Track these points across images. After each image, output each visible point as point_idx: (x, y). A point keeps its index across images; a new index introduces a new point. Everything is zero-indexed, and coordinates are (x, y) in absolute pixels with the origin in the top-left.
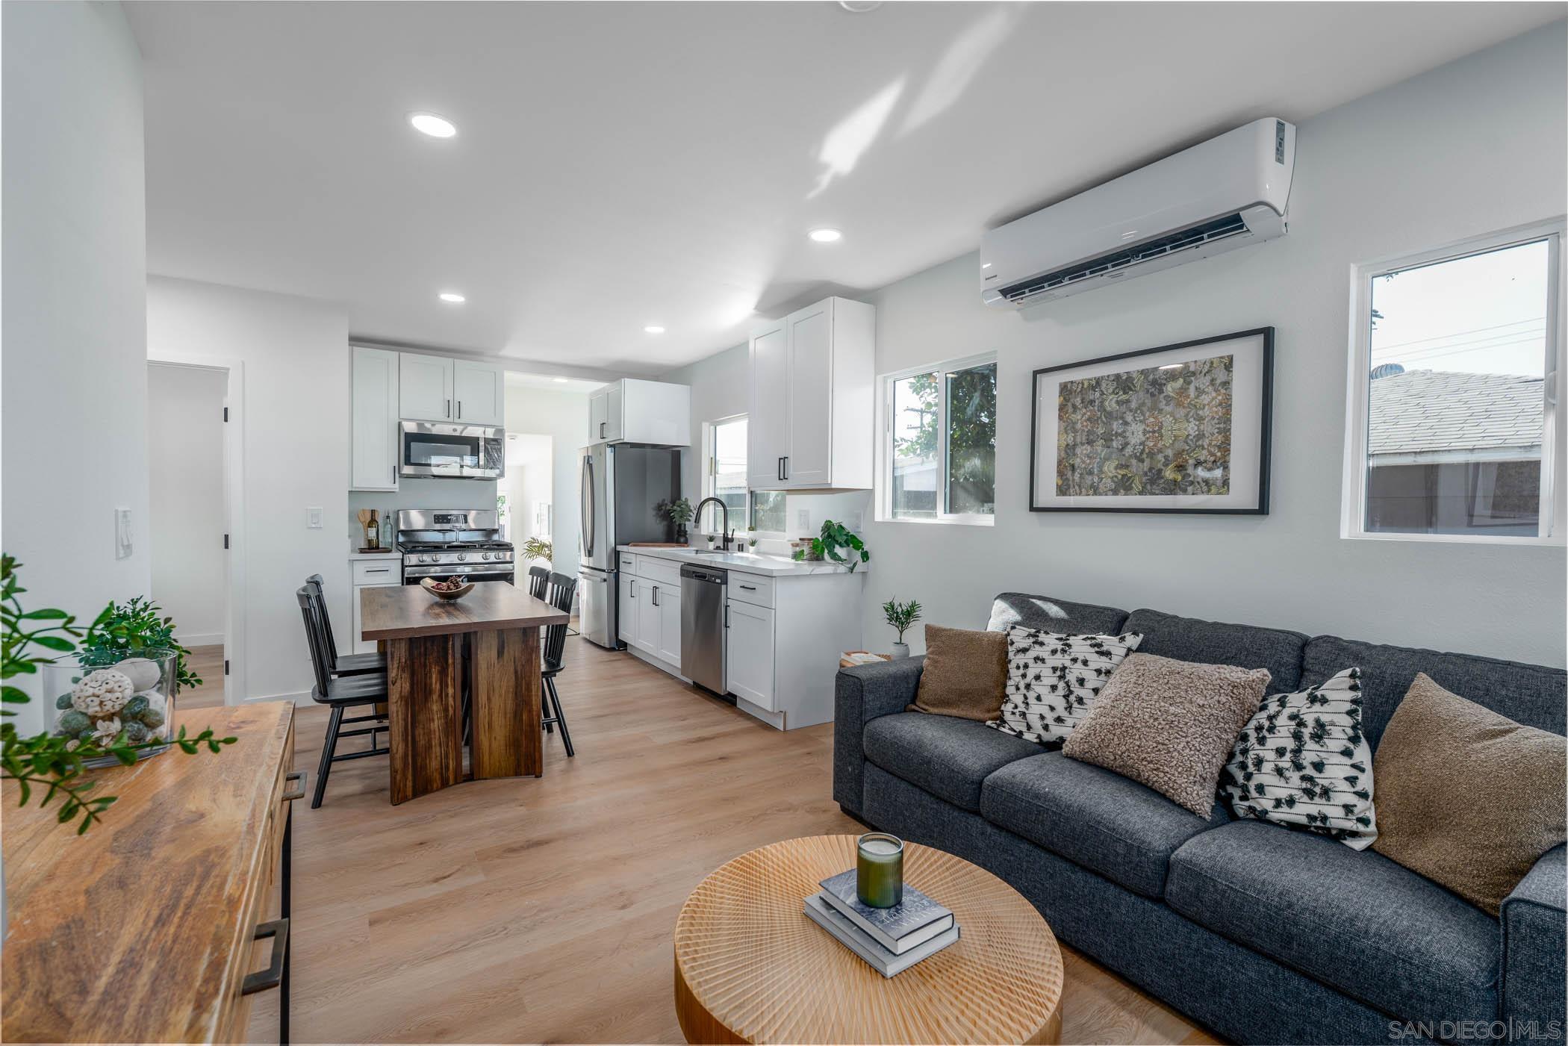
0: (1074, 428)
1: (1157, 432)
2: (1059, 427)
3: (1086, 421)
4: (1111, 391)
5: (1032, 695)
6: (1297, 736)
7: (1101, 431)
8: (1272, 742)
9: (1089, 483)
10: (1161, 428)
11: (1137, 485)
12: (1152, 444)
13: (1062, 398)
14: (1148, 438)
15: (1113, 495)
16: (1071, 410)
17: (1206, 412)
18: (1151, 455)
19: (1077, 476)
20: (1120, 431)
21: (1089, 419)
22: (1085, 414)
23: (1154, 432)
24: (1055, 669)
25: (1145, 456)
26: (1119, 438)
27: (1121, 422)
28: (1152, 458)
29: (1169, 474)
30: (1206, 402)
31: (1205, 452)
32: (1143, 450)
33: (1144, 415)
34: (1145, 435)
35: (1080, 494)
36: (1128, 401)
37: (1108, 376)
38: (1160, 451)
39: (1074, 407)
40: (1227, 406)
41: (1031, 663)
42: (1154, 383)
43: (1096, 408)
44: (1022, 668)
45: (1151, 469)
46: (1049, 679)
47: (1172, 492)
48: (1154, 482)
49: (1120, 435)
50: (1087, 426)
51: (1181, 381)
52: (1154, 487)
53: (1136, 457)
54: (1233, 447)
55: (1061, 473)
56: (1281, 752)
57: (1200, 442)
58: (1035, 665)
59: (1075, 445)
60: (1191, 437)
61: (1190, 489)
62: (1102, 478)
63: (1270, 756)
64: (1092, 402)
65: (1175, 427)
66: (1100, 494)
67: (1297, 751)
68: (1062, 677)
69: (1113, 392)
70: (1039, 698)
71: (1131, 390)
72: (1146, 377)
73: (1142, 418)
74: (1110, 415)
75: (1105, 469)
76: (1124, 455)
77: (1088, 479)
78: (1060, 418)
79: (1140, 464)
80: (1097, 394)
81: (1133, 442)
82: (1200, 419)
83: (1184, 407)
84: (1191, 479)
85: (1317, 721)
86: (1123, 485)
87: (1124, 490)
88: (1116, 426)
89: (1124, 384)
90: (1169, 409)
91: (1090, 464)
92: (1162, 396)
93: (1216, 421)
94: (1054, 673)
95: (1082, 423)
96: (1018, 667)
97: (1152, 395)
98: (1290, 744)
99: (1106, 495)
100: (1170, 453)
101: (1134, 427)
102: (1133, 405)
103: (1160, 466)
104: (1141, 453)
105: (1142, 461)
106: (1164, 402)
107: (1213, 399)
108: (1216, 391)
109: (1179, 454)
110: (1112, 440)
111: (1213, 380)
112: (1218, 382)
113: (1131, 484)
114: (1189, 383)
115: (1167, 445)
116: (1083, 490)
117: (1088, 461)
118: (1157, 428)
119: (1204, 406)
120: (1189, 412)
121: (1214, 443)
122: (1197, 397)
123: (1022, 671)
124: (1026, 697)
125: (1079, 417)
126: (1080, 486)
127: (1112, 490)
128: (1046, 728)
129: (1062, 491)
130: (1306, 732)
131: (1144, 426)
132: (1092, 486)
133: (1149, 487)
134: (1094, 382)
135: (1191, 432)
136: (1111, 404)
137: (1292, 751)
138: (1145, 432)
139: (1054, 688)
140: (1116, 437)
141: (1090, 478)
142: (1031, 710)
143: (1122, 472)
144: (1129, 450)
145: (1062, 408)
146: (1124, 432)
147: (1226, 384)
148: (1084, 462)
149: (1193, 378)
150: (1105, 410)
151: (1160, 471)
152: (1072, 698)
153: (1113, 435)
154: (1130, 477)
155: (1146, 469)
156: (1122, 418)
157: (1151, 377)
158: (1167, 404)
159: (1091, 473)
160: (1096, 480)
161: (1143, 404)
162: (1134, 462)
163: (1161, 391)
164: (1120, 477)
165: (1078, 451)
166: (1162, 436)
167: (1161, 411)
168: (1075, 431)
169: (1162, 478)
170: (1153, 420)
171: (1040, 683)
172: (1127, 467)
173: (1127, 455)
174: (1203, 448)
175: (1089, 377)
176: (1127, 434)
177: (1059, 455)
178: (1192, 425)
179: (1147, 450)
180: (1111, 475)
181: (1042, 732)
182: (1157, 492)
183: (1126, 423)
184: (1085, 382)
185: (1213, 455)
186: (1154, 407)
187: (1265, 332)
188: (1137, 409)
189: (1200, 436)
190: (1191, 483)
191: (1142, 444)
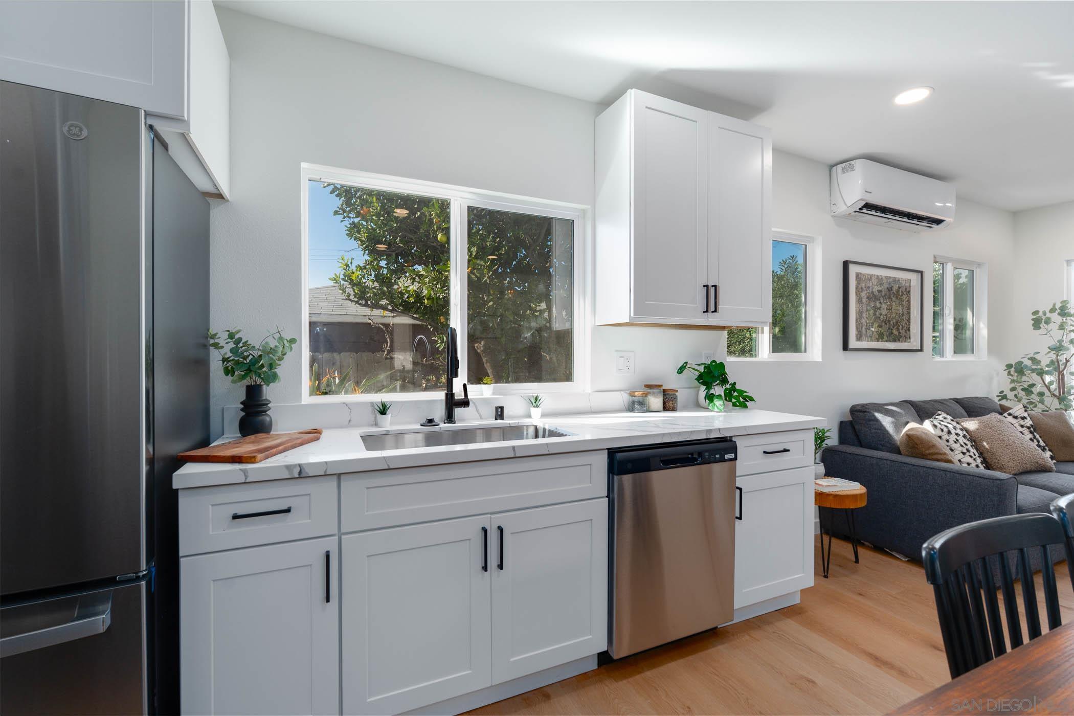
0: (862, 301)
2: (856, 299)
3: (867, 298)
4: (876, 283)
7: (872, 305)
9: (869, 334)
11: (885, 337)
12: (889, 316)
13: (857, 282)
14: (888, 313)
16: (860, 290)
17: (904, 303)
18: (889, 321)
19: (863, 330)
22: (866, 294)
25: (887, 322)
26: (879, 310)
28: (889, 323)
29: (895, 332)
31: (904, 322)
33: (887, 300)
34: (887, 311)
35: (865, 341)
37: (874, 275)
38: (892, 320)
39: (862, 290)
40: (909, 301)
42: (890, 284)
45: (889, 329)
47: (895, 341)
48: (890, 335)
50: (867, 302)
51: (898, 286)
52: (891, 338)
53: (884, 322)
54: (911, 321)
55: (857, 327)
57: (902, 317)
59: (862, 312)
61: (901, 339)
62: (873, 332)
64: (869, 288)
65: (896, 309)
66: (873, 341)
69: (876, 285)
71: (883, 286)
72: (887, 280)
73: (886, 302)
74: (875, 297)
75: (874, 327)
77: (868, 332)
78: (856, 294)
79: (886, 326)
80: (871, 284)
81: (883, 313)
82: (902, 306)
83: (898, 300)
86: (881, 336)
87: (882, 339)
88: (878, 303)
89: (880, 281)
90: (894, 299)
92: (892, 292)
93: (906, 308)
95: (865, 299)
97: (889, 290)
99: (875, 342)
100: (895, 321)
101: (883, 305)
102: (883, 294)
104: (886, 320)
105: (886, 324)
106: (892, 295)
107: (906, 298)
108: (907, 294)
109: (897, 322)
110: (876, 311)
111: (906, 289)
112: (907, 291)
113: (883, 336)
114: (900, 288)
115: (894, 317)
116: (867, 338)
117: (868, 322)
118: (891, 308)
119: (903, 300)
120: (900, 302)
121: (906, 318)
125: (863, 295)
126: (866, 336)
127: (877, 339)
129: (859, 337)
131: (886, 306)
132: (870, 336)
133: (889, 338)
134: (870, 277)
135: (900, 312)
138: (887, 309)
143: (880, 329)
144: (882, 317)
145: (857, 288)
146: (880, 307)
147: (909, 292)
148: (866, 322)
149: (901, 286)
150: (873, 294)
151: (892, 330)
153: (876, 309)
154: (883, 332)
157: (889, 281)
159: (869, 328)
160: (871, 332)
162: (884, 324)
163: (892, 290)
164: (880, 332)
165: (864, 315)
166: (892, 312)
167: (892, 299)
168: (862, 303)
169: (893, 334)
170: (889, 303)
172: (882, 326)
173: (881, 320)
174: (903, 320)
175: (868, 273)
177: (856, 316)
178: (900, 308)
179: (888, 319)
180: (876, 331)
182: (891, 340)
183: (881, 303)
184: (866, 275)
185: (906, 324)
186: (890, 298)
187: (921, 273)
188: (884, 296)
189: (903, 314)
190: (901, 336)
191: (886, 315)
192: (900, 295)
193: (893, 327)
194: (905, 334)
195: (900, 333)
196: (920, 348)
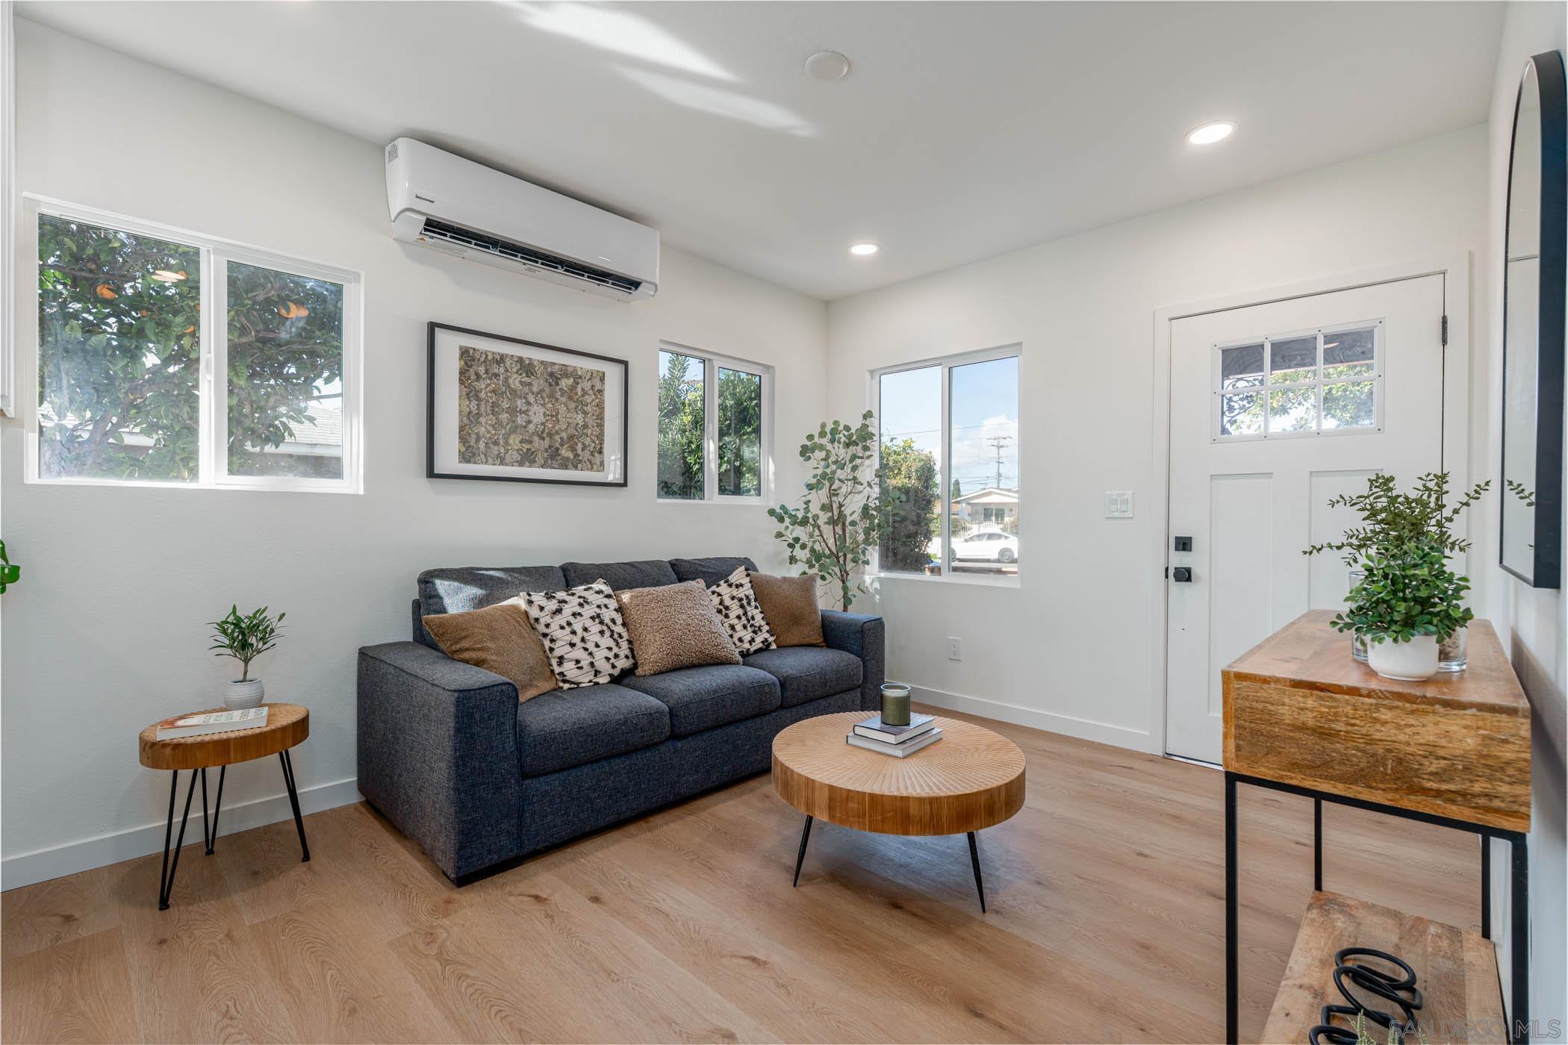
0: (477, 396)
1: (555, 416)
2: (460, 391)
3: (490, 392)
4: (515, 370)
5: (590, 646)
6: (742, 606)
7: (505, 405)
8: (733, 615)
9: (496, 453)
10: (558, 414)
11: (540, 459)
12: (551, 426)
13: (463, 363)
14: (547, 421)
15: (519, 466)
16: (473, 377)
17: (589, 409)
18: (550, 435)
19: (482, 445)
20: (523, 409)
21: (493, 391)
22: (489, 385)
23: (552, 416)
24: (593, 618)
25: (545, 435)
26: (523, 415)
27: (524, 401)
28: (551, 438)
29: (565, 452)
30: (589, 401)
31: (589, 439)
32: (544, 430)
33: (544, 400)
34: (545, 417)
35: (486, 463)
36: (530, 384)
37: (512, 356)
38: (557, 433)
39: (478, 377)
40: (600, 406)
41: (572, 619)
42: (552, 375)
43: (500, 382)
44: (566, 627)
45: (550, 447)
46: (595, 628)
47: (566, 468)
48: (553, 457)
49: (524, 412)
50: (491, 398)
51: (572, 380)
52: (554, 462)
53: (538, 435)
54: (606, 438)
55: (463, 439)
56: (739, 617)
57: (585, 431)
58: (577, 620)
59: (479, 415)
60: (579, 426)
61: (579, 465)
62: (508, 450)
63: (735, 621)
64: (496, 375)
65: (568, 415)
66: (507, 465)
67: (745, 614)
68: (601, 623)
69: (517, 372)
70: (597, 646)
71: (533, 375)
72: (546, 368)
73: (542, 402)
74: (514, 392)
75: (511, 441)
76: (528, 431)
77: (495, 449)
78: (461, 382)
79: (542, 442)
80: (502, 370)
81: (535, 421)
82: (585, 413)
83: (574, 402)
84: (580, 458)
85: (746, 595)
86: (527, 458)
87: (529, 462)
88: (520, 403)
89: (527, 368)
90: (563, 399)
91: (495, 434)
92: (558, 388)
93: (595, 417)
94: (594, 621)
95: (486, 393)
96: (562, 628)
97: (550, 385)
98: (740, 612)
99: (512, 466)
100: (564, 435)
101: (535, 408)
102: (535, 389)
103: (557, 445)
104: (542, 433)
105: (543, 439)
106: (560, 393)
107: (593, 400)
108: (595, 394)
109: (571, 437)
110: (517, 416)
111: (593, 386)
112: (596, 388)
113: (535, 458)
114: (578, 383)
115: (563, 429)
116: (489, 459)
117: (493, 432)
118: (554, 413)
119: (588, 404)
120: (578, 406)
121: (594, 433)
122: (583, 396)
123: (568, 630)
124: (586, 649)
125: (483, 387)
126: (485, 455)
127: (518, 462)
128: (614, 666)
129: (466, 457)
130: (745, 602)
131: (543, 410)
132: (498, 456)
133: (549, 462)
134: (498, 357)
135: (579, 422)
136: (515, 381)
137: (744, 615)
138: (545, 414)
139: (602, 632)
140: (521, 414)
141: (496, 448)
142: (597, 658)
143: (526, 446)
144: (531, 427)
145: (462, 373)
146: (527, 410)
147: (601, 391)
148: (489, 432)
149: (580, 381)
150: (509, 387)
151: (557, 449)
152: (616, 636)
153: (517, 412)
154: (534, 452)
155: (547, 447)
156: (525, 398)
157: (549, 370)
158: (562, 396)
159: (496, 443)
160: (502, 450)
161: (543, 390)
162: (536, 438)
163: (557, 384)
164: (525, 450)
165: (483, 420)
166: (559, 421)
167: (557, 400)
168: (479, 399)
169: (559, 455)
170: (551, 406)
171: (590, 633)
172: (531, 442)
173: (530, 432)
174: (587, 436)
175: (495, 350)
176: (530, 413)
177: (461, 421)
178: (579, 416)
179: (547, 431)
180: (517, 448)
181: (611, 671)
182: (556, 466)
183: (529, 404)
184: (489, 354)
185: (593, 442)
186: (552, 396)
187: (625, 363)
188: (538, 393)
189: (586, 426)
190: (580, 461)
191: (543, 424)
192: (579, 394)
193: (562, 445)
194: (590, 457)
195: (577, 455)
196: (622, 482)
